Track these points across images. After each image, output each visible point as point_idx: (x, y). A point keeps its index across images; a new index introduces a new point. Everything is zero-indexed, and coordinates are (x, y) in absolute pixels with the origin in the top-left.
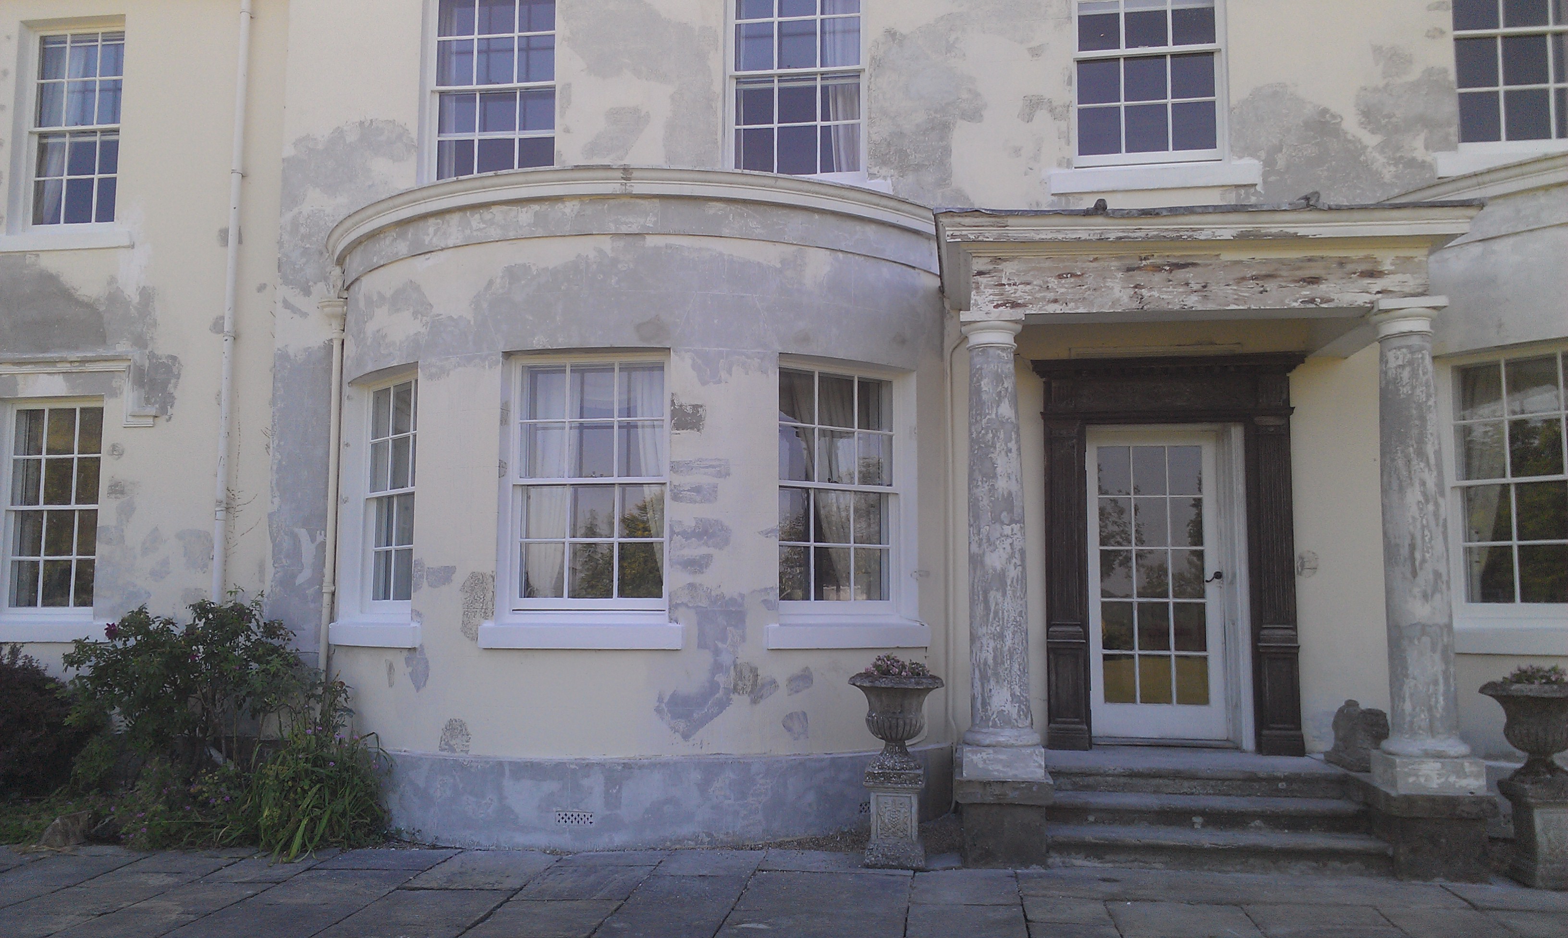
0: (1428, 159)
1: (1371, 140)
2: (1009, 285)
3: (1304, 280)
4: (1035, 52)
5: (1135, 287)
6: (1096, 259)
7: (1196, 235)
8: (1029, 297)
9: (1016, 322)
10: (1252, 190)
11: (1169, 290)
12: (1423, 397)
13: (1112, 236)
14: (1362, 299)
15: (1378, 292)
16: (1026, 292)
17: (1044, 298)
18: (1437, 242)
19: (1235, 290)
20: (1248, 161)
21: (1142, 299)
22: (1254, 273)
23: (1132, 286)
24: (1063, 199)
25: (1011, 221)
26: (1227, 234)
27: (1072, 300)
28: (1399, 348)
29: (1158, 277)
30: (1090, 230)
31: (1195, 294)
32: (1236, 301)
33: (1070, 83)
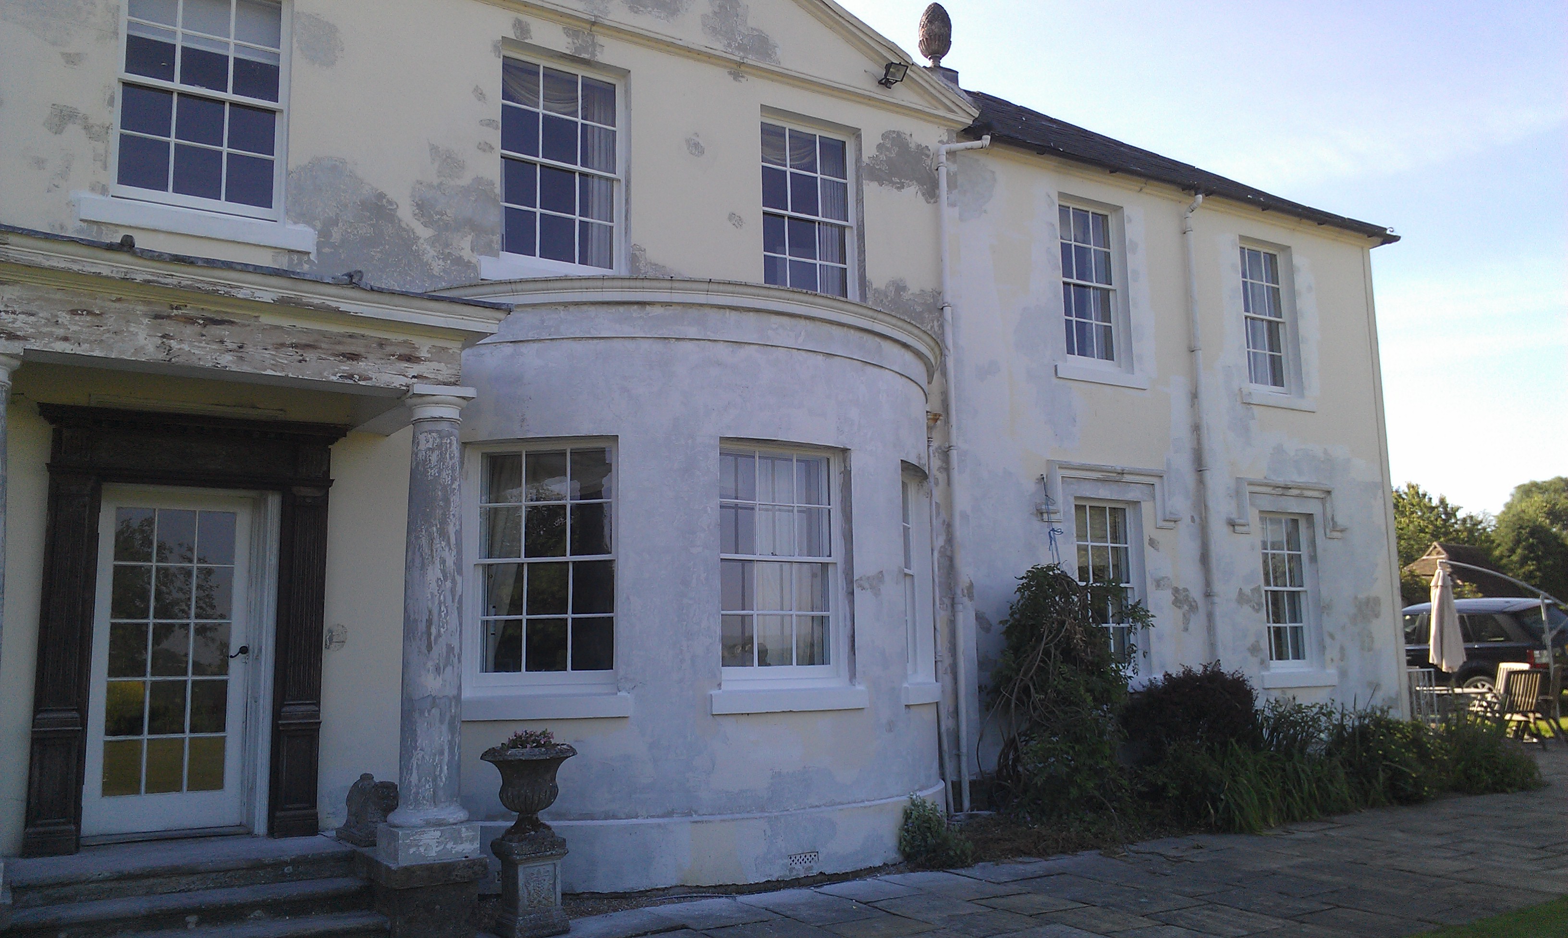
0: (474, 260)
1: (424, 232)
2: (7, 312)
3: (343, 355)
4: (72, 59)
5: (163, 337)
6: (119, 300)
7: (234, 292)
8: (32, 330)
9: (11, 356)
10: (306, 258)
11: (202, 345)
12: (448, 480)
13: (139, 278)
14: (398, 382)
15: (414, 377)
16: (29, 324)
17: (51, 334)
18: (471, 338)
19: (272, 355)
20: (302, 228)
21: (169, 350)
22: (294, 341)
23: (160, 335)
24: (95, 227)
25: (12, 239)
26: (267, 296)
27: (86, 341)
28: (430, 432)
29: (189, 330)
30: (113, 266)
31: (231, 353)
32: (274, 367)
33: (111, 102)
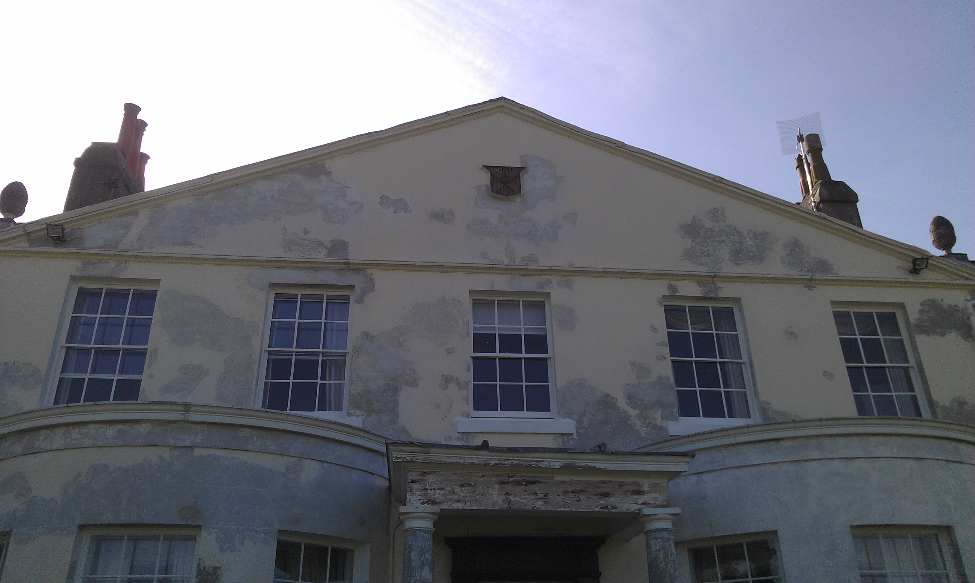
0: (663, 425)
1: (633, 413)
2: (431, 490)
3: (601, 495)
4: (449, 351)
5: (506, 494)
6: (483, 476)
7: (540, 465)
8: (443, 498)
9: (434, 514)
10: (571, 437)
11: (525, 497)
12: (672, 570)
13: (492, 463)
14: (634, 508)
15: (642, 504)
16: (441, 495)
17: (451, 499)
18: (673, 475)
19: (563, 499)
20: (567, 420)
21: (509, 502)
22: (573, 489)
23: (504, 493)
24: (465, 436)
25: (432, 450)
26: (557, 465)
27: (469, 501)
28: (657, 539)
29: (519, 489)
30: (479, 458)
31: (541, 500)
32: (564, 506)
33: (468, 369)
